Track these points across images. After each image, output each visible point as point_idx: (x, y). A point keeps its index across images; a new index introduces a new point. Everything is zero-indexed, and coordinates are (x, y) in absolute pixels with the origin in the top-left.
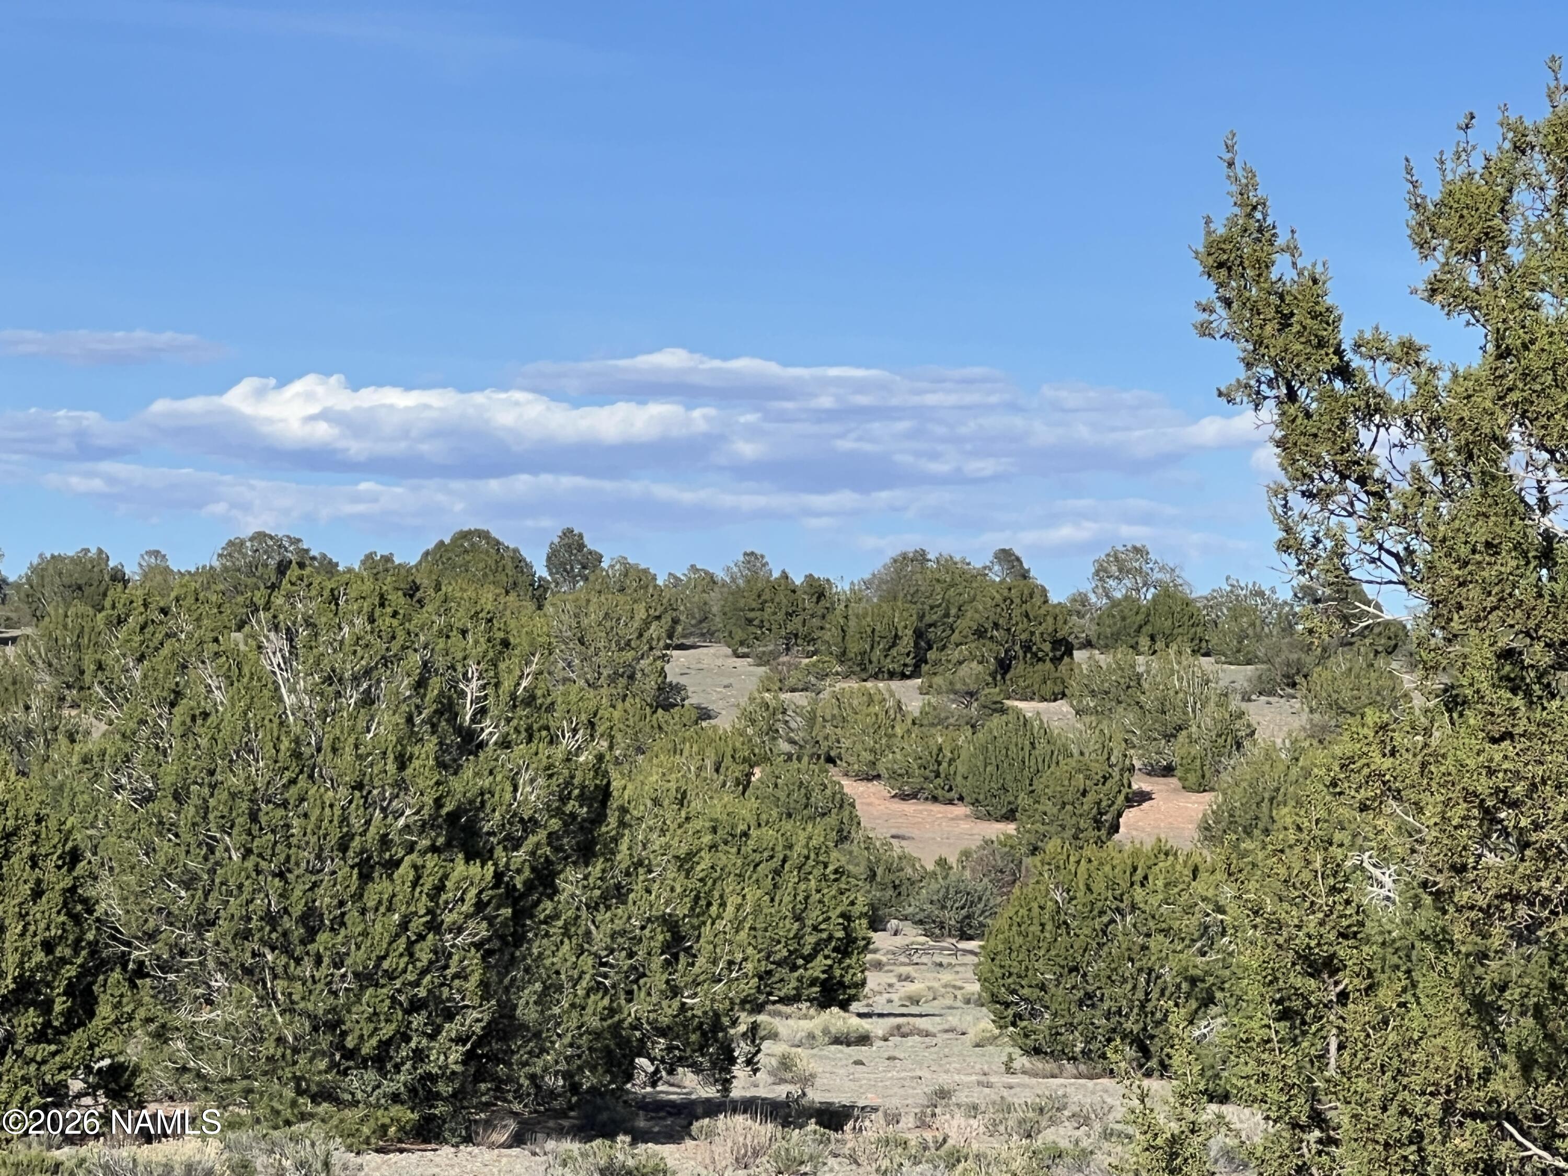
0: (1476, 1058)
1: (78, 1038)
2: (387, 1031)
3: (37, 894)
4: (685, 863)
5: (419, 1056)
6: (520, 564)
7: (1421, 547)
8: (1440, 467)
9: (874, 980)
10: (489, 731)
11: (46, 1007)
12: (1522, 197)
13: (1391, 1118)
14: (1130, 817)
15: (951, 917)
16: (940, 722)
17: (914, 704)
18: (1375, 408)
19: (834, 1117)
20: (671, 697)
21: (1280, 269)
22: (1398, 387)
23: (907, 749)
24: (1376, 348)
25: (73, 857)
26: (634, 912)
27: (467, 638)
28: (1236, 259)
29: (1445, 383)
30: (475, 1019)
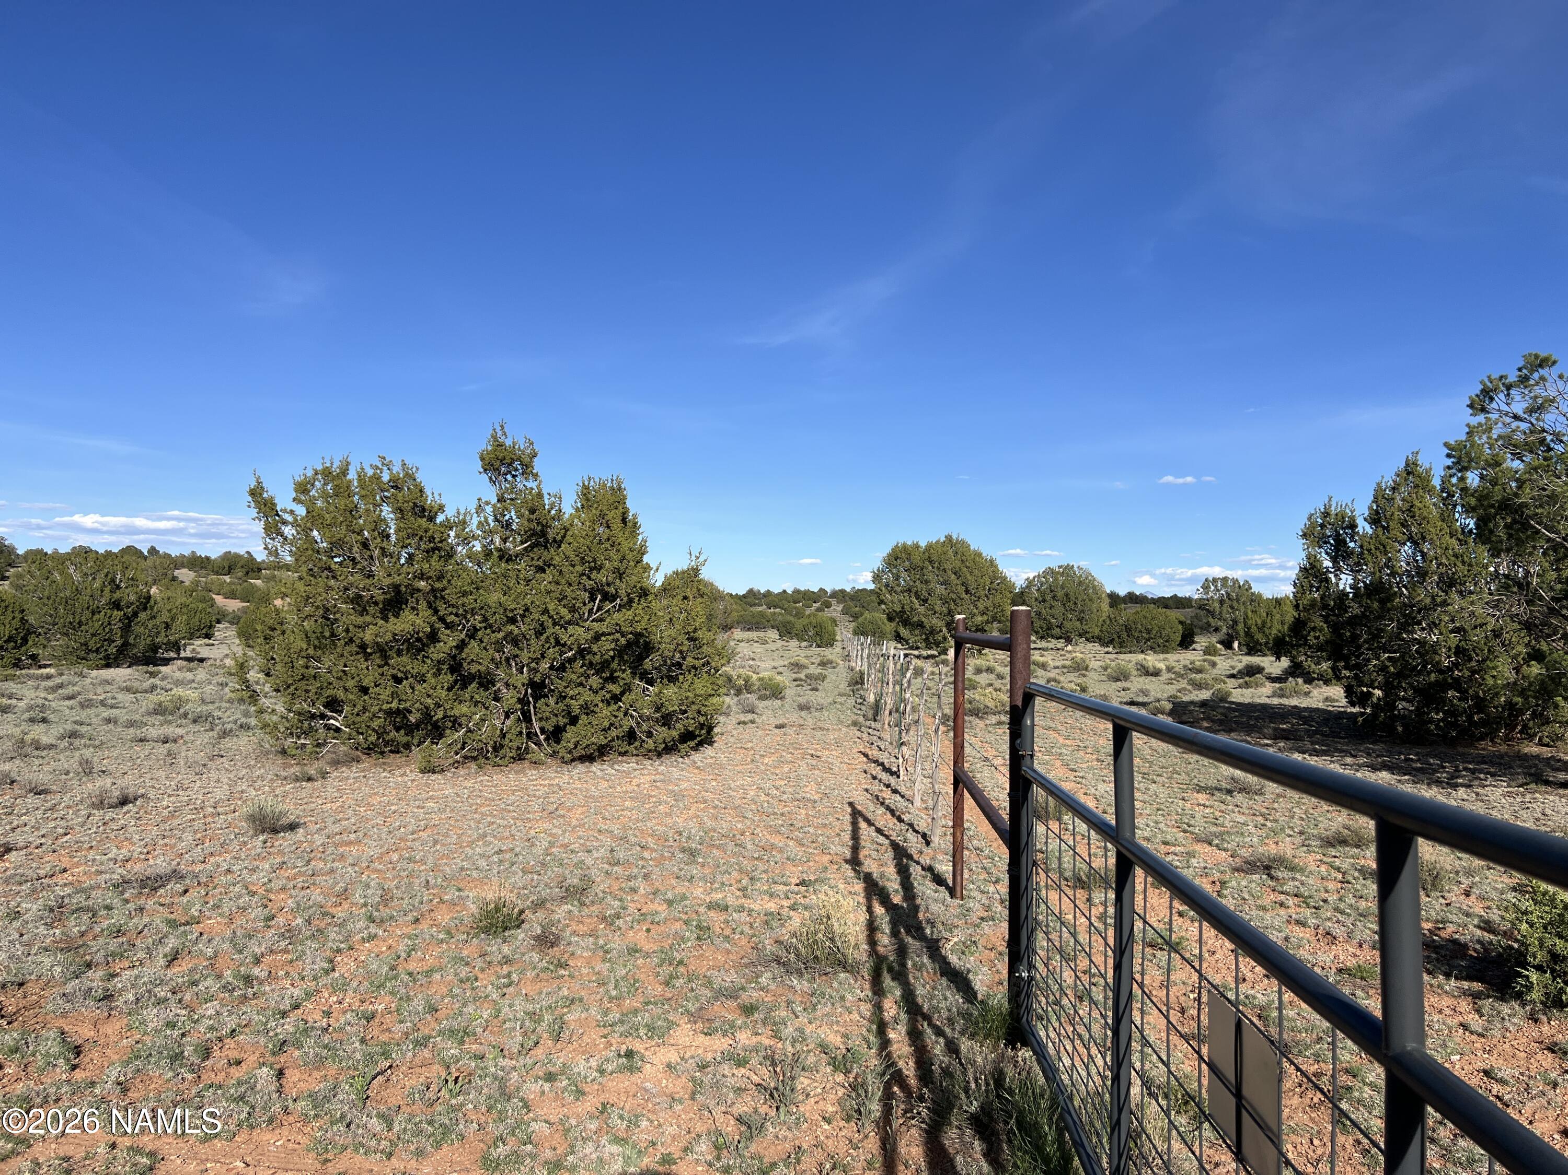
0: (305, 646)
1: (24, 648)
2: (99, 645)
3: (14, 618)
4: (170, 611)
5: (106, 650)
6: (141, 552)
7: (294, 549)
8: (298, 534)
9: (216, 634)
10: (122, 585)
11: (16, 642)
12: (317, 483)
13: (286, 658)
15: (235, 621)
16: (234, 584)
17: (228, 580)
18: (285, 523)
19: (202, 660)
20: (174, 579)
21: (265, 495)
22: (289, 518)
23: (226, 589)
24: (285, 511)
25: (23, 611)
26: (158, 621)
27: (119, 567)
28: (256, 493)
29: (299, 518)
30: (119, 642)
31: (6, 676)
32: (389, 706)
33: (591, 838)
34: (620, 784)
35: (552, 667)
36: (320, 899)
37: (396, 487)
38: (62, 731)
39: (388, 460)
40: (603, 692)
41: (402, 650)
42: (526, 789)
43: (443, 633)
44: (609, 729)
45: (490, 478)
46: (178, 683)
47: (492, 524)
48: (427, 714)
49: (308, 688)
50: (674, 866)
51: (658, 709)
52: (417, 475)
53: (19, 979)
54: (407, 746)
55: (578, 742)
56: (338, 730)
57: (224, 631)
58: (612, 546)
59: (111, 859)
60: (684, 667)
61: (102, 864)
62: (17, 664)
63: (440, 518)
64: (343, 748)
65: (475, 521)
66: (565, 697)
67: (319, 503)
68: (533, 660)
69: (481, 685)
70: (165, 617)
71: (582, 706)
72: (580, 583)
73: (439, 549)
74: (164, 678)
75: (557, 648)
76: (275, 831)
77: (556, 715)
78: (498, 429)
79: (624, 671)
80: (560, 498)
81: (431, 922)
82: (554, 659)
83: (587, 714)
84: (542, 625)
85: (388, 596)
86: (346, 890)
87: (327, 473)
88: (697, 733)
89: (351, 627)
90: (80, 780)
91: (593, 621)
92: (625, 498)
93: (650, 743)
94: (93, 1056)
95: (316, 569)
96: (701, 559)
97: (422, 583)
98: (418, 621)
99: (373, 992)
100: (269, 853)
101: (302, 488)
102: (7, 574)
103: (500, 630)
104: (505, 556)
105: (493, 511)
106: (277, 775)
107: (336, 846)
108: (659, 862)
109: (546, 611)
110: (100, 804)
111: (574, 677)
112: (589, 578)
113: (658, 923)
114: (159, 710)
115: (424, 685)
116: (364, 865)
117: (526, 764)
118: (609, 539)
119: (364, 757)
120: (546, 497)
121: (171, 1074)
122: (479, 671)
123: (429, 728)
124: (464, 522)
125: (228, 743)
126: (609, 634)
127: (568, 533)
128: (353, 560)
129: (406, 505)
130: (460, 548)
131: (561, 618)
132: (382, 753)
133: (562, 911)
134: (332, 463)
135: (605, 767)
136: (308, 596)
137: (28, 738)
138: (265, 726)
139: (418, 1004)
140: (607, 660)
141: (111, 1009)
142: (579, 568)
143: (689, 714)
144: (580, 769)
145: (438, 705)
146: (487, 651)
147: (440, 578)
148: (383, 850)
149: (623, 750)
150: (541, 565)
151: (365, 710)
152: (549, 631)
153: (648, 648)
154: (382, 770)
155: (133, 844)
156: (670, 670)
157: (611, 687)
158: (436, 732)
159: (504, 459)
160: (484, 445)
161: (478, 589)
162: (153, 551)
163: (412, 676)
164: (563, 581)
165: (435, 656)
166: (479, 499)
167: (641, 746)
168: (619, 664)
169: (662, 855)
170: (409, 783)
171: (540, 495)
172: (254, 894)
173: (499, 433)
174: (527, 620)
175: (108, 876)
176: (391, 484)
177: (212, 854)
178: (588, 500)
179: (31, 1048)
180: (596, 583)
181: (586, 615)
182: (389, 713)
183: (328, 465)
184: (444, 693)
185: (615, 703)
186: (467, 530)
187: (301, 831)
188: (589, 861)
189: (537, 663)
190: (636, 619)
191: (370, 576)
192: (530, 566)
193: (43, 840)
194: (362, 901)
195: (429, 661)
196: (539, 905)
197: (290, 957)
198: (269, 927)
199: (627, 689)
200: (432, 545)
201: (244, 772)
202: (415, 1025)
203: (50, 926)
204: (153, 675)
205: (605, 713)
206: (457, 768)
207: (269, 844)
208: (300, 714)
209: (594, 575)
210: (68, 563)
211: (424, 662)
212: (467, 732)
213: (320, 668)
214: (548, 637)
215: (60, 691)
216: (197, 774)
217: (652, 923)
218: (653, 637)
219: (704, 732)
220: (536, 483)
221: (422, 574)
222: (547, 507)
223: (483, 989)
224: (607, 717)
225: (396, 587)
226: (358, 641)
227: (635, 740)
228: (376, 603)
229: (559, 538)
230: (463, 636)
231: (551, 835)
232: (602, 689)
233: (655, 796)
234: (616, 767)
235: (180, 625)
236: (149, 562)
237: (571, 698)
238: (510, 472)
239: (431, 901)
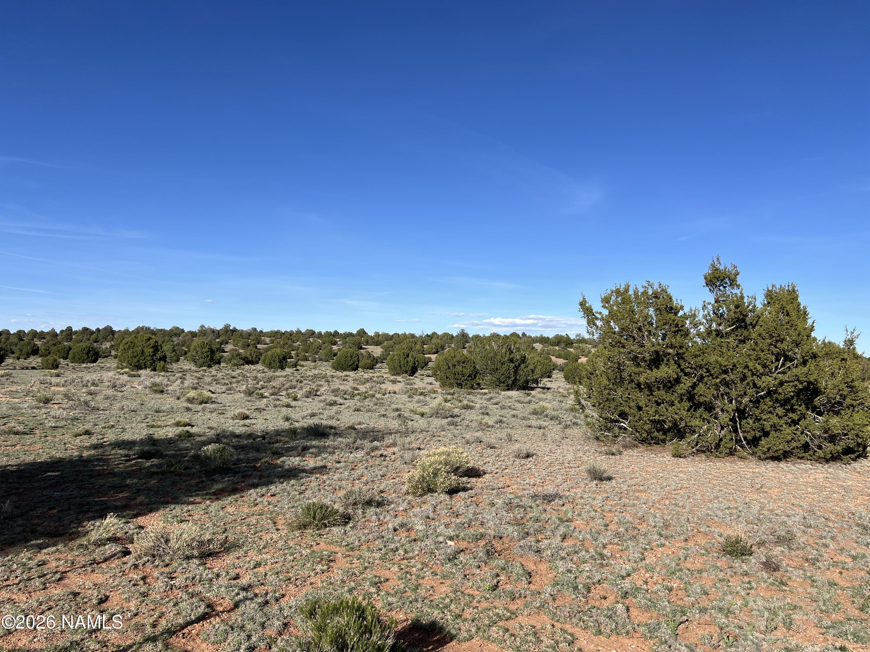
0: (608, 383)
1: (475, 380)
2: (504, 380)
3: (471, 366)
4: (534, 364)
5: (507, 382)
6: (519, 335)
7: (602, 332)
8: (604, 324)
9: (553, 376)
10: (514, 351)
11: (472, 377)
12: (613, 297)
13: (599, 389)
14: (579, 360)
15: (561, 369)
16: (560, 351)
17: (557, 349)
18: (597, 319)
19: (548, 389)
20: (533, 348)
21: (587, 305)
22: (599, 316)
23: (557, 353)
24: (597, 313)
25: (474, 363)
26: (529, 369)
27: (513, 343)
28: (583, 304)
29: (604, 316)
30: (513, 379)
31: (469, 392)
32: (654, 418)
33: (788, 508)
34: (802, 477)
35: (750, 401)
36: (630, 519)
37: (656, 297)
38: (496, 419)
39: (651, 282)
40: (786, 418)
41: (660, 387)
42: (738, 473)
43: (684, 379)
44: (791, 441)
45: (710, 290)
46: (540, 399)
47: (712, 316)
48: (675, 425)
49: (610, 405)
50: (852, 534)
51: (826, 432)
52: (668, 290)
53: (500, 535)
54: (664, 441)
55: (770, 448)
56: (625, 429)
57: (557, 375)
58: (791, 326)
59: (527, 484)
60: (844, 405)
61: (524, 485)
62: (472, 387)
63: (681, 313)
64: (628, 439)
65: (701, 313)
66: (759, 420)
67: (615, 308)
68: (739, 396)
69: (706, 409)
70: (531, 367)
71: (772, 425)
72: (769, 350)
73: (680, 330)
74: (534, 397)
75: (754, 389)
76: (601, 479)
77: (754, 430)
78: (715, 260)
79: (800, 406)
80: (755, 299)
81: (695, 542)
82: (753, 396)
83: (776, 431)
84: (744, 375)
85: (652, 357)
86: (644, 517)
87: (618, 292)
88: (856, 449)
89: (632, 374)
90: (507, 443)
91: (779, 373)
92: (797, 296)
93: (820, 453)
94: (536, 578)
95: (613, 343)
96: (855, 334)
97: (671, 350)
98: (670, 371)
99: (669, 576)
100: (600, 491)
101: (606, 300)
102: (465, 346)
103: (717, 378)
104: (719, 333)
105: (713, 308)
106: (596, 451)
107: (634, 491)
108: (841, 530)
109: (747, 367)
110: (518, 456)
111: (765, 407)
112: (776, 347)
113: (847, 569)
114: (535, 413)
115: (673, 407)
116: (651, 504)
117: (736, 458)
118: (789, 323)
119: (640, 445)
120: (746, 298)
121: (574, 596)
122: (705, 401)
123: (676, 432)
124: (695, 315)
125: (568, 431)
126: (790, 382)
127: (760, 319)
128: (633, 337)
129: (662, 306)
130: (692, 330)
131: (757, 371)
132: (650, 444)
133: (777, 550)
134: (620, 286)
135: (789, 465)
136: (610, 357)
137: (483, 422)
138: (588, 424)
139: (697, 588)
140: (788, 398)
141: (541, 557)
142: (769, 341)
143: (850, 436)
144: (772, 465)
145: (682, 419)
146: (710, 389)
147: (681, 347)
148: (659, 497)
149: (801, 456)
150: (743, 339)
151: (640, 419)
152: (749, 379)
153: (817, 392)
154: (650, 453)
155: (536, 478)
156: (833, 406)
157: (791, 415)
158: (681, 434)
159: (719, 277)
160: (707, 270)
161: (703, 353)
162: (524, 335)
163: (666, 402)
164: (758, 349)
165: (679, 391)
166: (704, 302)
167: (814, 454)
168: (797, 401)
169: (842, 527)
170: (667, 462)
171: (742, 297)
172: (596, 511)
173: (716, 263)
174: (735, 372)
175: (528, 492)
176: (653, 295)
177: (572, 488)
178: (772, 299)
179: (510, 569)
180: (780, 350)
181: (774, 369)
182: (653, 422)
183: (618, 287)
184: (685, 413)
185: (795, 426)
186: (697, 319)
187: (614, 481)
188: (790, 523)
189: (741, 398)
190: (810, 373)
191: (642, 346)
192: (735, 340)
193: (498, 471)
194: (654, 524)
195: (676, 394)
196: (762, 544)
197: (620, 548)
198: (607, 530)
199: (803, 417)
200: (677, 328)
201: (579, 447)
202: (697, 600)
203: (507, 511)
204: (528, 395)
205: (788, 430)
206: (693, 456)
207: (599, 486)
208: (606, 419)
209: (779, 345)
210: (492, 341)
211: (672, 394)
212: (699, 436)
213: (616, 395)
214: (748, 383)
215: (492, 401)
216: (557, 446)
217: (843, 569)
218: (819, 385)
219: (861, 449)
220: (739, 291)
221: (672, 345)
222: (746, 304)
223: (734, 588)
224: (788, 434)
225: (657, 352)
226: (636, 381)
227: (809, 450)
228: (646, 361)
229: (754, 322)
230: (695, 380)
231: (760, 502)
232: (786, 416)
233: (829, 487)
234: (797, 465)
235: (538, 371)
236: (522, 340)
237: (764, 420)
238: (722, 285)
239: (693, 530)
